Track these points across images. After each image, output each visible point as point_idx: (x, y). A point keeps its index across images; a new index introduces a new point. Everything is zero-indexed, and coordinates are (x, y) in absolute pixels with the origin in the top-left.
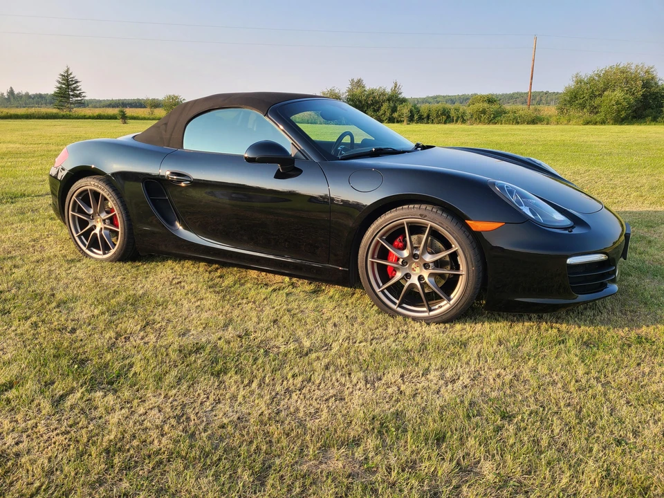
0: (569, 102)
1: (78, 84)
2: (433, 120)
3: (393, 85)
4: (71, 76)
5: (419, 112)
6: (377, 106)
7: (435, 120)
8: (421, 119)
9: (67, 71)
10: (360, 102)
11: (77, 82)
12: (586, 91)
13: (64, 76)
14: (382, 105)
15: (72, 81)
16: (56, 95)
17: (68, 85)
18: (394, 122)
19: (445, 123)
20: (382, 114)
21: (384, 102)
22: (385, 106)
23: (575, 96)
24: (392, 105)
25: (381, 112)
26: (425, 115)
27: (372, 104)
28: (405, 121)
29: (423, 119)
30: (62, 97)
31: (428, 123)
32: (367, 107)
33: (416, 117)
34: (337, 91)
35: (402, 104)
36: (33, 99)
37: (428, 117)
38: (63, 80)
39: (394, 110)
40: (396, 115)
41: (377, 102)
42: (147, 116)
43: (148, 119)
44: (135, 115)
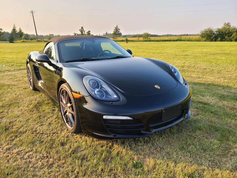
4: (118, 28)
6: (230, 34)
10: (222, 32)
16: (113, 34)
17: (117, 31)
21: (234, 32)
22: (234, 34)
27: (228, 34)
38: (116, 29)
42: (137, 40)
43: (137, 41)
44: (133, 40)
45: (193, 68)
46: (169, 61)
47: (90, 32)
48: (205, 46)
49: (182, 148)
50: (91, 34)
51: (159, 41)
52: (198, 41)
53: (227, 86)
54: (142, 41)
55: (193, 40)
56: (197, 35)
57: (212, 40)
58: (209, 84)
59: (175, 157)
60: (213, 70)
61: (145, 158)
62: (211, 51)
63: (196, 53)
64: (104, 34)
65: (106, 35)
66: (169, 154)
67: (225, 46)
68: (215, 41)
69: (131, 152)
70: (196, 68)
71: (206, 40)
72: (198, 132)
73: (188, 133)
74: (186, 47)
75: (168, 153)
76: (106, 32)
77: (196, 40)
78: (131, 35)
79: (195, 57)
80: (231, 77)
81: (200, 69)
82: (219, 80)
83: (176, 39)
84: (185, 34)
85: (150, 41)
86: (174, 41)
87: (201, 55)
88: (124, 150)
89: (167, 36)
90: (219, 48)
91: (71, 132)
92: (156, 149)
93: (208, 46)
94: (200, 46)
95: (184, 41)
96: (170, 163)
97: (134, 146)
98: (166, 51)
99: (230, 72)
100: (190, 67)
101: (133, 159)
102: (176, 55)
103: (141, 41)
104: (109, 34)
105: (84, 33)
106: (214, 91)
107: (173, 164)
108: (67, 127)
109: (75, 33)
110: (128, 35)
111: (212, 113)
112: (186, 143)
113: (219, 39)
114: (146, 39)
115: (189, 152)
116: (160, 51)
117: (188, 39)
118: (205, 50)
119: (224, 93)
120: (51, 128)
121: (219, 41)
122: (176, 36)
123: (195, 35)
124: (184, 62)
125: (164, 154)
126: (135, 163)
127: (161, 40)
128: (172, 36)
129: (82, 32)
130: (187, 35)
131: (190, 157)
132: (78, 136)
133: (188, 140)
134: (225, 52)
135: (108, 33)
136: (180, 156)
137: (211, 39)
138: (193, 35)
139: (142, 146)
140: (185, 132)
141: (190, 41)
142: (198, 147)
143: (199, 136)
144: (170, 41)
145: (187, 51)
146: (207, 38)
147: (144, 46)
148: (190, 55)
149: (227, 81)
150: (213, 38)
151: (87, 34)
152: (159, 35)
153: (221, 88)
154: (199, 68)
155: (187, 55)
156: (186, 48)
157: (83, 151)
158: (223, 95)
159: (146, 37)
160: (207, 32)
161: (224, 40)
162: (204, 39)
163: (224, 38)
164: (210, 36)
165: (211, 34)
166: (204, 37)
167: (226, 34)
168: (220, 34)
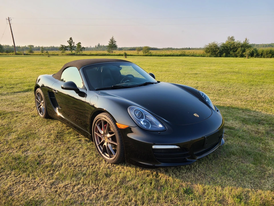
1: (116, 43)
2: (264, 56)
3: (245, 40)
4: (114, 40)
5: (257, 52)
7: (266, 56)
8: (258, 56)
9: (112, 38)
10: (227, 47)
11: (115, 42)
14: (238, 49)
16: (108, 46)
17: (113, 43)
19: (271, 57)
20: (237, 53)
22: (239, 49)
24: (243, 49)
25: (237, 52)
26: (260, 53)
27: (233, 49)
28: (247, 57)
29: (259, 55)
30: (110, 47)
31: (261, 57)
32: (230, 50)
33: (255, 54)
34: (216, 43)
35: (248, 48)
37: (262, 54)
38: (111, 41)
39: (244, 51)
40: (244, 53)
41: (235, 48)
42: (136, 54)
43: (136, 56)
44: (132, 54)
45: (207, 89)
46: (180, 80)
47: (80, 44)
48: (212, 63)
49: (223, 173)
50: (82, 47)
51: (161, 56)
52: (203, 57)
53: (246, 109)
54: (142, 56)
55: (197, 55)
56: (200, 49)
57: (217, 56)
58: (229, 107)
59: (220, 181)
60: (227, 91)
61: (193, 184)
62: (219, 68)
63: (205, 71)
64: (96, 46)
65: (99, 47)
66: (214, 179)
67: (232, 63)
68: (220, 56)
69: (178, 179)
70: (210, 89)
71: (211, 55)
72: (233, 157)
73: (224, 159)
74: (192, 63)
75: (212, 178)
76: (98, 44)
77: (200, 55)
78: (127, 48)
79: (206, 76)
80: (247, 98)
81: (215, 90)
82: (236, 102)
83: (179, 54)
84: (186, 48)
85: (151, 56)
86: (177, 56)
87: (210, 74)
88: (170, 178)
89: (168, 49)
90: (226, 65)
91: (110, 163)
92: (199, 175)
93: (215, 63)
94: (206, 63)
95: (188, 56)
96: (218, 188)
97: (178, 174)
98: (173, 68)
99: (244, 93)
100: (204, 88)
101: (182, 186)
102: (185, 74)
103: (141, 56)
104: (101, 47)
105: (74, 45)
106: (235, 114)
107: (220, 188)
108: (104, 158)
109: (62, 45)
110: (124, 48)
111: (239, 137)
112: (226, 169)
113: (224, 54)
114: (147, 54)
115: (231, 176)
116: (167, 68)
117: (192, 54)
118: (213, 68)
119: (245, 117)
120: (87, 160)
121: (224, 57)
122: (177, 49)
123: (198, 49)
124: (196, 82)
125: (209, 179)
126: (185, 189)
127: (163, 55)
128: (174, 49)
129: (71, 44)
130: (189, 49)
131: (233, 180)
132: (119, 166)
133: (226, 165)
134: (234, 70)
135: (100, 45)
136: (224, 181)
137: (215, 54)
138: (195, 48)
139: (185, 173)
140: (221, 158)
141: (194, 56)
142: (237, 171)
143: (235, 161)
144: (173, 56)
145: (195, 69)
147: (146, 62)
148: (200, 74)
149: (243, 103)
150: (218, 53)
151: (76, 46)
152: (158, 48)
153: (241, 111)
154: (213, 89)
155: (196, 74)
156: (193, 65)
157: (130, 181)
158: (244, 119)
159: (146, 51)
160: (211, 46)
161: (229, 55)
162: (209, 54)
163: (229, 53)
164: (215, 51)
165: (215, 49)
166: (209, 52)
167: (231, 49)
168: (225, 49)
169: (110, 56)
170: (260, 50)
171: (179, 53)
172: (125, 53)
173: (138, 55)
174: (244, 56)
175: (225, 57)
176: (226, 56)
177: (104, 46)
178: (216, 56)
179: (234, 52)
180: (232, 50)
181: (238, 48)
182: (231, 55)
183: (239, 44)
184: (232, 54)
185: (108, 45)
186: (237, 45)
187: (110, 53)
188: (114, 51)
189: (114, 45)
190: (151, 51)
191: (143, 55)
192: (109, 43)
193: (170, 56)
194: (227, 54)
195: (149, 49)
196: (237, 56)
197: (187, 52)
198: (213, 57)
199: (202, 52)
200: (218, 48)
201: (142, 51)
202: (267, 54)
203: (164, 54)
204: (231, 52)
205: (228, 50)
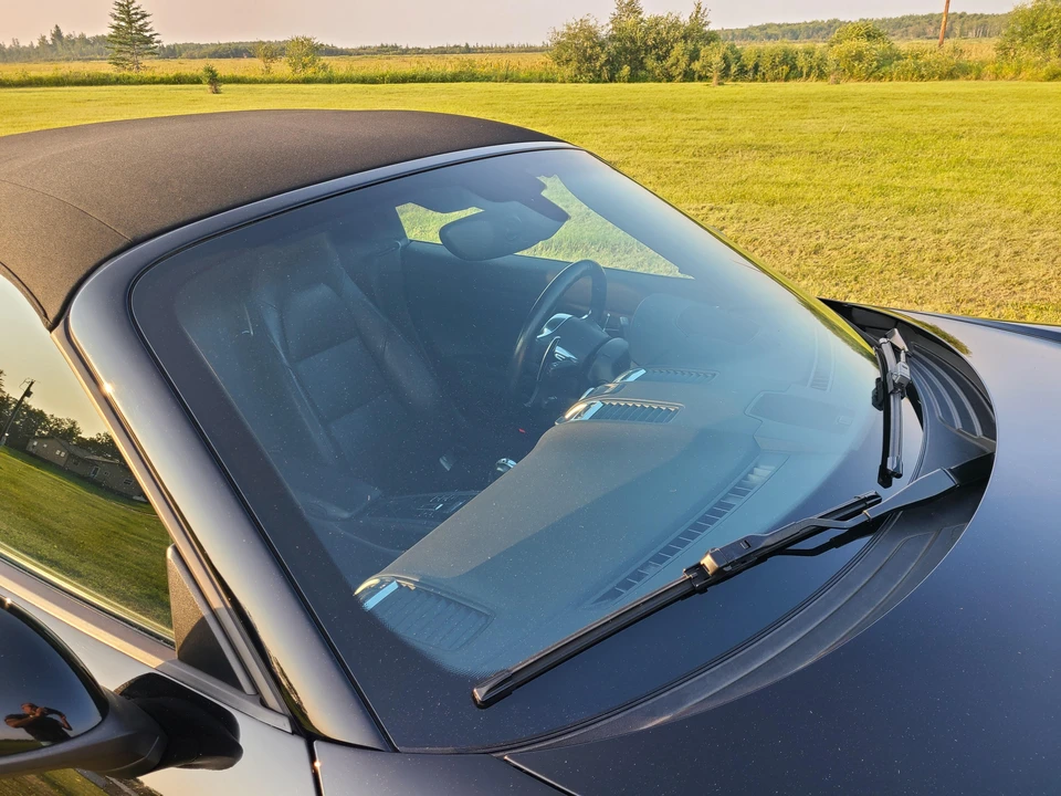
0: (1022, 35)
1: (147, 20)
2: (764, 74)
3: (694, 9)
4: (134, 5)
5: (739, 58)
6: (664, 49)
7: (770, 74)
8: (743, 74)
10: (633, 41)
11: (144, 16)
12: (1054, 15)
13: (122, 5)
14: (673, 47)
15: (136, 14)
16: (110, 39)
17: (131, 22)
18: (693, 80)
19: (787, 79)
20: (672, 65)
21: (676, 41)
22: (678, 48)
23: (1033, 25)
24: (690, 46)
25: (671, 60)
26: (751, 65)
27: (655, 47)
28: (715, 78)
29: (746, 72)
30: (120, 43)
31: (755, 80)
32: (646, 50)
33: (734, 69)
34: (592, 23)
35: (708, 43)
36: (92, 45)
37: (756, 67)
38: (121, 12)
39: (694, 56)
40: (696, 66)
41: (664, 42)
42: (259, 76)
43: (262, 82)
44: (239, 74)
51: (374, 81)
52: (547, 81)
54: (289, 82)
55: (522, 75)
57: (600, 76)
64: (43, 38)
65: (58, 43)
68: (612, 79)
71: (576, 76)
76: (54, 30)
77: (535, 76)
83: (450, 70)
85: (329, 81)
95: (487, 79)
103: (281, 82)
104: (71, 41)
113: (626, 70)
114: (309, 73)
117: (502, 72)
121: (624, 81)
127: (383, 76)
135: (65, 34)
137: (593, 71)
141: (512, 81)
144: (425, 79)
146: (579, 68)
150: (601, 67)
159: (306, 60)
160: (575, 36)
161: (643, 73)
162: (568, 71)
163: (642, 65)
164: (590, 59)
165: (591, 48)
166: (568, 61)
167: (648, 50)
168: (626, 49)
169: (129, 83)
170: (748, 49)
171: (449, 65)
172: (209, 70)
173: (269, 76)
174: (696, 76)
175: (629, 82)
176: (633, 78)
177: (83, 38)
178: (597, 78)
179: (659, 58)
180: (654, 52)
181: (675, 45)
182: (649, 71)
183: (675, 26)
184: (652, 71)
185: (111, 31)
186: (668, 33)
187: (126, 73)
188: (146, 62)
189: (141, 29)
190: (325, 59)
191: (291, 77)
192: (115, 23)
193: (413, 79)
194: (636, 69)
195: (317, 48)
196: (670, 79)
197: (482, 63)
198: (585, 82)
199: (537, 62)
200: (602, 45)
201: (284, 59)
202: (774, 66)
203: (385, 72)
204: (650, 63)
205: (638, 50)
